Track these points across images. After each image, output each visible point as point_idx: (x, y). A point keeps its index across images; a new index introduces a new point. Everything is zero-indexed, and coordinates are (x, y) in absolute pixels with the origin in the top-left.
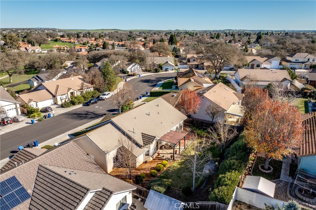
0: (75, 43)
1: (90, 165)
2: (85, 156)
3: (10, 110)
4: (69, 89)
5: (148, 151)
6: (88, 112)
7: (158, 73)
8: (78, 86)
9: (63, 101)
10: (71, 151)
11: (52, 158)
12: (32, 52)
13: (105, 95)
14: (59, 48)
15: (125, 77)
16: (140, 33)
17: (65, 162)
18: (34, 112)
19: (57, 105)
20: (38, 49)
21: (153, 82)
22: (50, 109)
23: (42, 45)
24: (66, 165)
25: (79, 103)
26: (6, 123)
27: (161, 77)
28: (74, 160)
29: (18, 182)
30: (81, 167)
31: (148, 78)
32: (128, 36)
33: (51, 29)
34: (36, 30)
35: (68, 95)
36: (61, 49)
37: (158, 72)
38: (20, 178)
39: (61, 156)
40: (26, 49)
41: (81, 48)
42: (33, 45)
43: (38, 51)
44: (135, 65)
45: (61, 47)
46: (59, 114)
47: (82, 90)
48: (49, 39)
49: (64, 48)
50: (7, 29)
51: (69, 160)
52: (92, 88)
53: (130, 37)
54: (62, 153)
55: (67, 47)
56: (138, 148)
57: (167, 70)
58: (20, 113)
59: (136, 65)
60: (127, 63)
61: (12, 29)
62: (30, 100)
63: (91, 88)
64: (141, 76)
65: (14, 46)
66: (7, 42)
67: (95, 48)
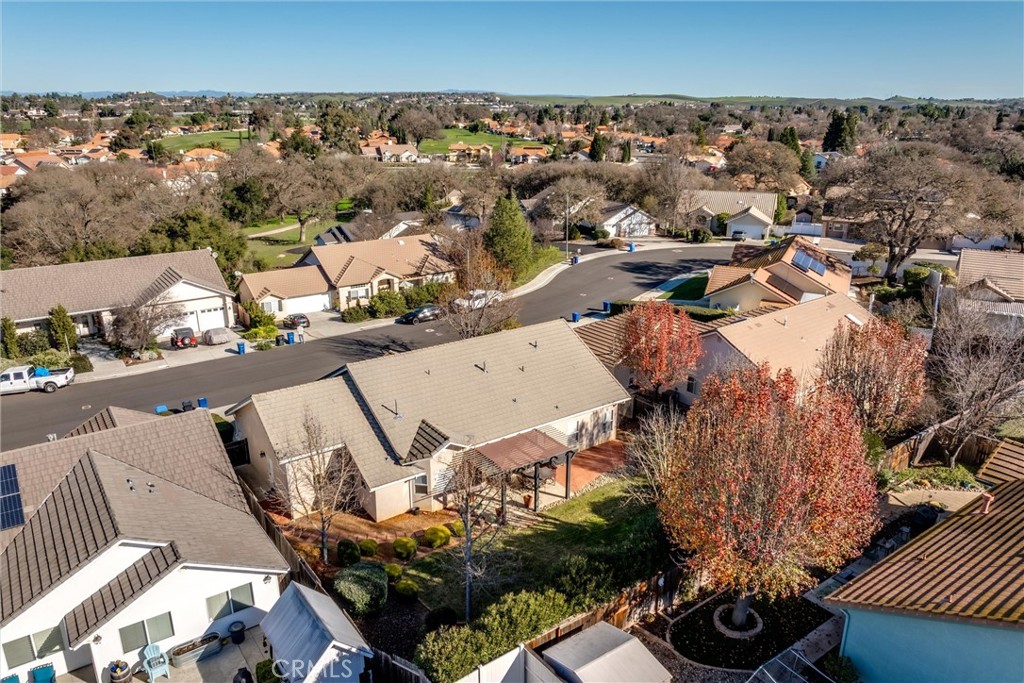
0: (525, 138)
1: (218, 479)
2: (218, 454)
3: (209, 311)
4: (380, 270)
5: (424, 479)
6: (394, 342)
7: (701, 245)
8: (409, 264)
9: (353, 304)
10: (186, 434)
11: (127, 442)
12: (393, 160)
13: (470, 297)
14: (464, 151)
15: (579, 250)
16: (752, 108)
17: (156, 458)
18: (259, 322)
19: (338, 311)
20: (408, 154)
21: (656, 274)
22: (303, 320)
23: (424, 143)
24: (154, 465)
25: (390, 313)
26: (179, 344)
27: (698, 258)
28: (181, 458)
29: (16, 480)
30: (189, 480)
31: (651, 260)
32: (700, 117)
33: (480, 96)
34: (440, 98)
35: (372, 287)
36: (469, 154)
37: (701, 242)
38: (25, 473)
39: (153, 441)
40: (378, 150)
41: (527, 152)
42: (402, 141)
43: (407, 158)
44: (635, 212)
45: (470, 149)
46: (320, 337)
47: (416, 278)
48: (461, 125)
49: (479, 151)
50: (370, 95)
51: (170, 455)
52: (452, 273)
53: (703, 123)
54: (161, 434)
55: (488, 150)
56: (391, 462)
57: (738, 236)
58: (232, 322)
59: (637, 214)
60: (606, 204)
61: (383, 94)
62: (265, 292)
63: (447, 275)
64: (636, 250)
65: (341, 144)
66: (328, 130)
67: (567, 154)
